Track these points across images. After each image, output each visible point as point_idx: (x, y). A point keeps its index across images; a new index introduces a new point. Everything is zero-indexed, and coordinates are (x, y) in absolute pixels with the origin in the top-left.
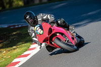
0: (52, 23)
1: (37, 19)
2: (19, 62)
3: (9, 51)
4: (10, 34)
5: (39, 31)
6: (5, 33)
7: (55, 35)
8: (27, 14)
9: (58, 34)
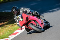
0: (28, 14)
1: (20, 11)
2: (18, 32)
3: (12, 26)
4: (12, 16)
5: (20, 19)
6: (10, 15)
7: (30, 21)
8: (14, 8)
9: (32, 21)
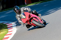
9: (34, 18)
